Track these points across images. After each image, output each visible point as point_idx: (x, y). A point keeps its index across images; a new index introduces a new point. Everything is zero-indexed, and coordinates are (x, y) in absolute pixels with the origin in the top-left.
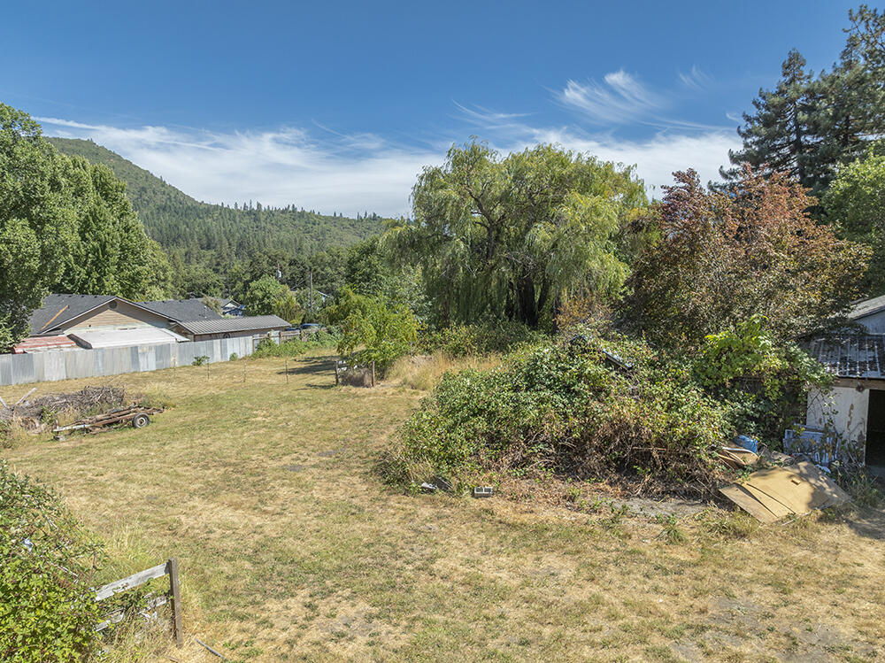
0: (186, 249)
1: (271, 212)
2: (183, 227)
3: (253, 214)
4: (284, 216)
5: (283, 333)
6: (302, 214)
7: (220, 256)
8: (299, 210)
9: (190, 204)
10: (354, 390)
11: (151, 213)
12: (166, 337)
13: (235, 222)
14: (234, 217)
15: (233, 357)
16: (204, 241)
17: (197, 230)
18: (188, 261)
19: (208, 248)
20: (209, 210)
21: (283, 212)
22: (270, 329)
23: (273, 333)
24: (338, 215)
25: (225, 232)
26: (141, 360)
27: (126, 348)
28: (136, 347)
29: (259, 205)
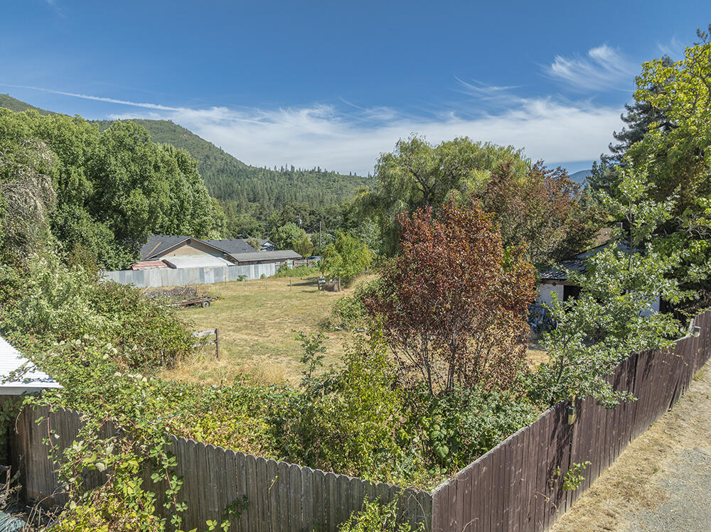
0: (238, 202)
1: (302, 173)
2: (236, 185)
3: (288, 175)
4: (311, 175)
5: (295, 262)
6: (325, 174)
7: (262, 207)
8: (323, 171)
9: (241, 167)
10: (327, 293)
11: (213, 175)
12: (220, 262)
13: (275, 181)
14: (274, 177)
15: (263, 277)
16: (251, 196)
17: (246, 187)
18: (239, 211)
19: (254, 201)
20: (256, 172)
21: (311, 172)
22: (286, 259)
23: (289, 262)
24: (353, 174)
25: (267, 189)
26: (205, 276)
27: (196, 269)
28: (203, 268)
29: (293, 167)
